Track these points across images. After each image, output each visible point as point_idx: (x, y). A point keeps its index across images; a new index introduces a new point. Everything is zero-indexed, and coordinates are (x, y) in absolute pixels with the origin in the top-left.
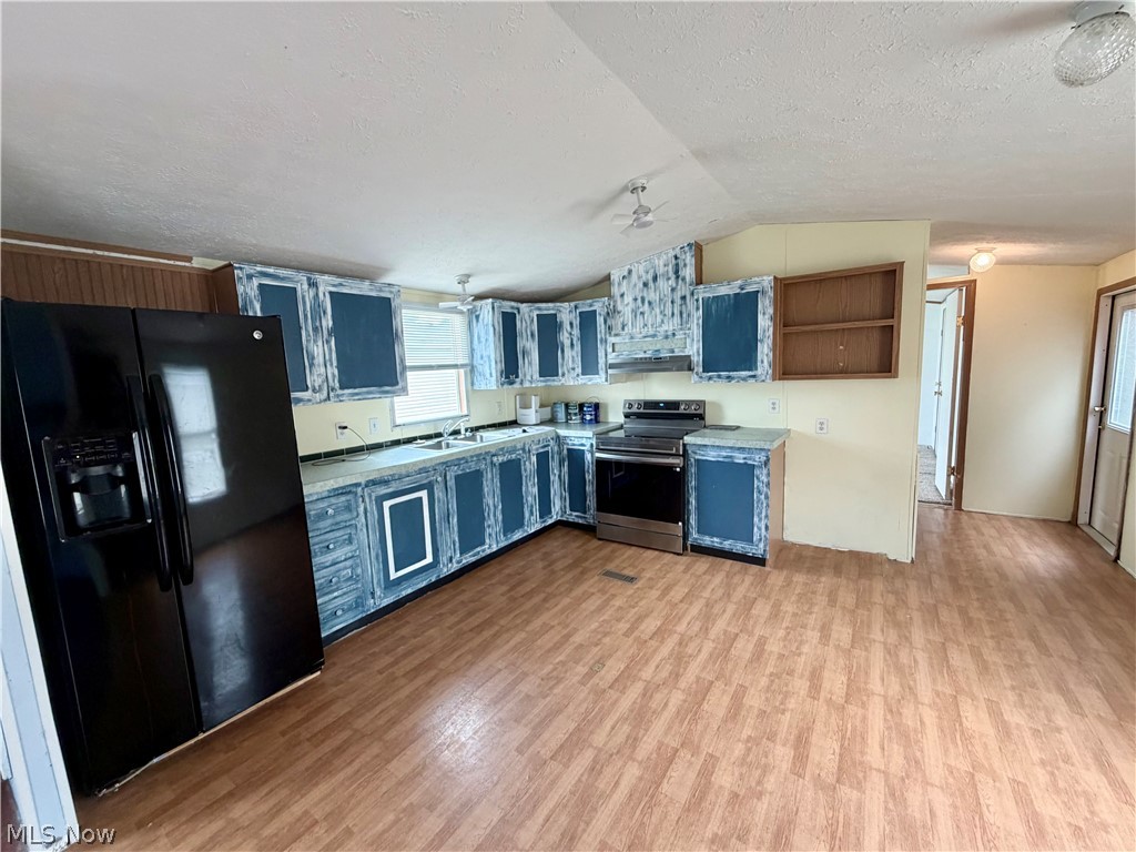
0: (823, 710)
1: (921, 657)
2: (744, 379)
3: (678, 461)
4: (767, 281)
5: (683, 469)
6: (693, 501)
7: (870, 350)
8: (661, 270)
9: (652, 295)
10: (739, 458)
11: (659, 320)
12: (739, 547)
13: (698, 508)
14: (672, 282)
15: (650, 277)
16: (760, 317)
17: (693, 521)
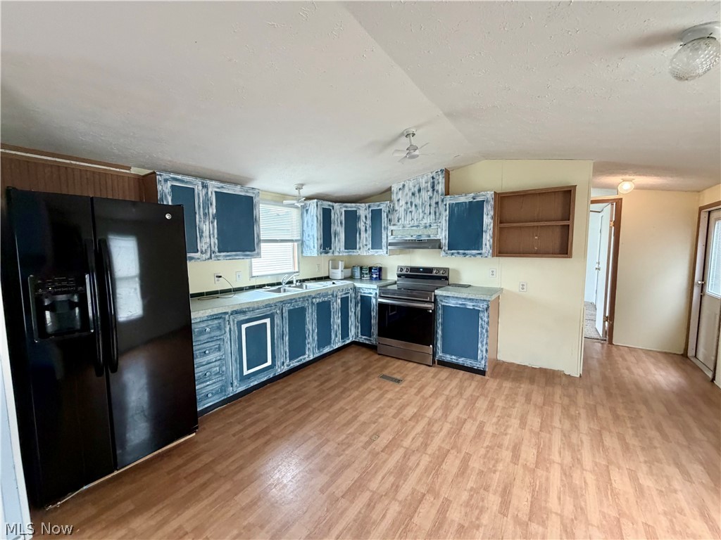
0: (521, 471)
1: (586, 439)
2: (474, 255)
3: (431, 306)
4: (490, 195)
5: (434, 311)
6: (440, 332)
7: (554, 240)
8: (423, 185)
9: (417, 201)
10: (470, 305)
11: (421, 216)
12: (469, 363)
13: (443, 337)
14: (430, 193)
15: (416, 190)
16: (485, 216)
17: (439, 344)
